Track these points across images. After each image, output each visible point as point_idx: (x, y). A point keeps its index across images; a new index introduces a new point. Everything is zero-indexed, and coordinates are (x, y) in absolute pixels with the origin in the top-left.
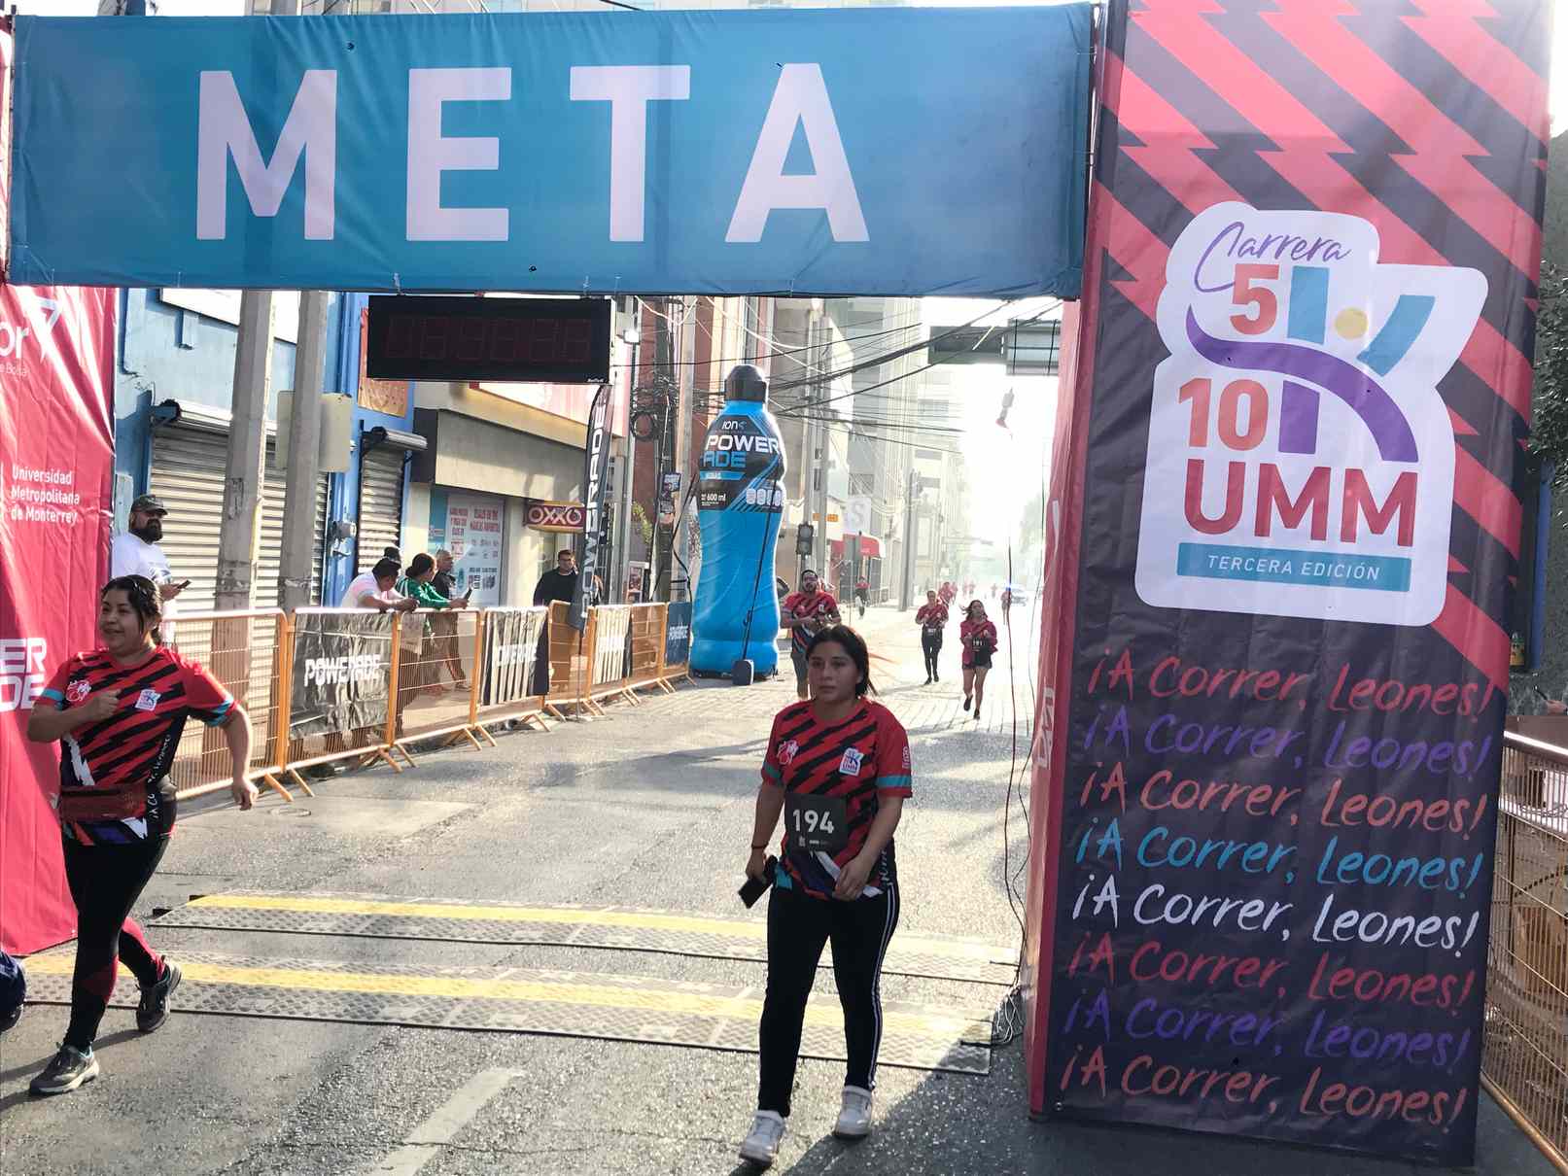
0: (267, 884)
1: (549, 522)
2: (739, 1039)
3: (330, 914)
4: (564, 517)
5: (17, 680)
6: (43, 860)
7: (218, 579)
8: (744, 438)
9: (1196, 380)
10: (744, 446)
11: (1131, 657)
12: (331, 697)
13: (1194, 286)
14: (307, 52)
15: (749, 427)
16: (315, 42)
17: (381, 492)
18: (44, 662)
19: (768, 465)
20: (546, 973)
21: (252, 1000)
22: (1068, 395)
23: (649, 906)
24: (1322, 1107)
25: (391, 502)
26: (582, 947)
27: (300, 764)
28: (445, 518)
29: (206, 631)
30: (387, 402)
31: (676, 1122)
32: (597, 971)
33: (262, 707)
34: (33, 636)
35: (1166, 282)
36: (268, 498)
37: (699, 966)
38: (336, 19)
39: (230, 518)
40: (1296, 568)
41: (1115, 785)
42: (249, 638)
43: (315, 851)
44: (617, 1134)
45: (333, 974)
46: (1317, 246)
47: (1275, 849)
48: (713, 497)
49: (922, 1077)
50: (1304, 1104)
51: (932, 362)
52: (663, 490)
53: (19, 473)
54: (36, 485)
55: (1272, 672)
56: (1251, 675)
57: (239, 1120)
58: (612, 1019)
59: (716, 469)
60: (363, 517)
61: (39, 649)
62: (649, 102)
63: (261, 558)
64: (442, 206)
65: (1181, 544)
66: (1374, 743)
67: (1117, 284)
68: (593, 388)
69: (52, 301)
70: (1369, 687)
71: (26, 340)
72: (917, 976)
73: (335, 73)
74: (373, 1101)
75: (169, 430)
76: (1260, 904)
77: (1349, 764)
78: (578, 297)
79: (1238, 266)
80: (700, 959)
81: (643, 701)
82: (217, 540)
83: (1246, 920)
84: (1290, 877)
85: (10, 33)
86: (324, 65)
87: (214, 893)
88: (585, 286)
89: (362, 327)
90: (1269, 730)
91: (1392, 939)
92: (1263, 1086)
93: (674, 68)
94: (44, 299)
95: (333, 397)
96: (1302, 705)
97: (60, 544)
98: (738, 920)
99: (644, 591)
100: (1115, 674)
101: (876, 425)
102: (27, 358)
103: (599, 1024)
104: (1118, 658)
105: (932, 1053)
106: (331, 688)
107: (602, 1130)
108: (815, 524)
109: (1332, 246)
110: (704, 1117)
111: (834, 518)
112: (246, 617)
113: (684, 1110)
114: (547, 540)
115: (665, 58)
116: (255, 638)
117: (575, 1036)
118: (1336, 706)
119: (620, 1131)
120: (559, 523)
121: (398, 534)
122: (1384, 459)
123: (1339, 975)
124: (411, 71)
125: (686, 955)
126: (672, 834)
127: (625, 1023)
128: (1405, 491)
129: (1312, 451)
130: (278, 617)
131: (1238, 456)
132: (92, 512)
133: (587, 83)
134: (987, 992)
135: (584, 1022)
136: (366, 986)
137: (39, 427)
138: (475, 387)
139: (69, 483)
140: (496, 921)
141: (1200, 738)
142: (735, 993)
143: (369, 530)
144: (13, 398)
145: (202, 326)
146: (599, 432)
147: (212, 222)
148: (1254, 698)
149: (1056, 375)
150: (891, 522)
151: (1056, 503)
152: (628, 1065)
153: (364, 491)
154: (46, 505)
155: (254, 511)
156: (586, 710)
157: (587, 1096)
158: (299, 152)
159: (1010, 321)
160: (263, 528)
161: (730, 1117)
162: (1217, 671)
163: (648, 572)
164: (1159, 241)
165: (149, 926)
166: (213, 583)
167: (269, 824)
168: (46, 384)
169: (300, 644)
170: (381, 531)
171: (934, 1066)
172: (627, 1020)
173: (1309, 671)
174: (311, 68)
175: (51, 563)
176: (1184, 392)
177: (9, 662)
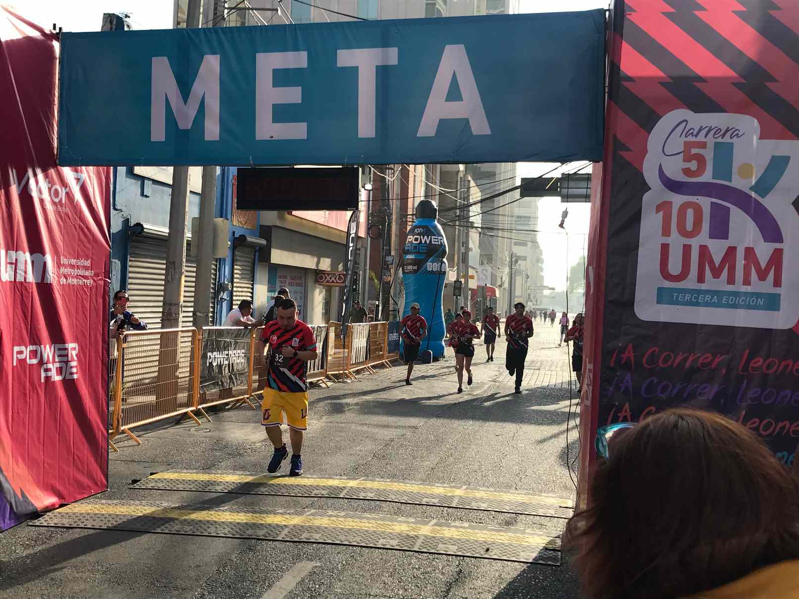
0: (188, 467)
1: (328, 282)
2: (430, 547)
3: (221, 482)
4: (335, 279)
5: (63, 365)
6: (77, 456)
7: (163, 312)
8: (426, 237)
9: (664, 202)
10: (426, 241)
11: (633, 348)
12: (220, 372)
13: (663, 154)
14: (205, 46)
15: (430, 231)
16: (209, 41)
17: (243, 267)
18: (76, 355)
19: (439, 250)
20: (330, 513)
21: (181, 526)
22: (596, 211)
23: (382, 478)
25: (249, 272)
26: (348, 498)
27: (204, 406)
28: (276, 281)
29: (158, 339)
30: (246, 223)
31: (399, 590)
32: (356, 511)
33: (187, 377)
34: (72, 342)
35: (647, 152)
36: (187, 271)
37: (409, 509)
38: (219, 29)
39: (168, 281)
40: (720, 299)
41: (625, 414)
42: (179, 342)
43: (212, 450)
44: (368, 596)
45: (222, 512)
46: (727, 131)
48: (410, 267)
49: (525, 566)
51: (523, 195)
52: (385, 265)
53: (64, 261)
54: (72, 267)
55: (708, 355)
56: (695, 357)
57: (176, 588)
58: (364, 536)
60: (235, 280)
61: (74, 349)
62: (377, 66)
63: (184, 302)
64: (273, 122)
65: (659, 289)
66: (763, 391)
67: (621, 153)
68: (349, 213)
69: (79, 174)
70: (759, 361)
71: (67, 194)
72: (521, 514)
73: (219, 56)
74: (243, 579)
75: (137, 238)
77: (749, 402)
78: (341, 167)
79: (685, 142)
80: (408, 505)
81: (377, 372)
82: (162, 293)
85: (58, 41)
86: (214, 53)
87: (162, 471)
88: (346, 161)
89: (233, 185)
90: (707, 384)
93: (390, 49)
94: (76, 173)
95: (219, 220)
96: (724, 371)
97: (84, 296)
98: (428, 485)
99: (376, 316)
100: (624, 356)
101: (492, 229)
102: (67, 202)
103: (358, 539)
104: (626, 348)
105: (531, 554)
106: (220, 366)
107: (361, 594)
108: (463, 280)
109: (735, 131)
110: (413, 588)
111: (472, 277)
112: (178, 331)
113: (402, 584)
114: (326, 291)
115: (385, 43)
116: (181, 342)
117: (345, 545)
118: (741, 372)
119: (370, 594)
120: (333, 282)
121: (252, 289)
122: (765, 242)
124: (257, 54)
125: (401, 503)
126: (392, 440)
127: (370, 538)
128: (777, 258)
129: (727, 238)
130: (193, 331)
131: (687, 241)
132: (100, 279)
133: (346, 58)
134: (558, 523)
135: (350, 538)
136: (239, 519)
137: (74, 238)
138: (290, 214)
139: (89, 265)
140: (304, 485)
141: (671, 388)
142: (426, 523)
143: (237, 287)
144: (61, 223)
145: (153, 185)
146: (353, 235)
147: (158, 133)
148: (698, 368)
149: (589, 202)
150: (502, 278)
151: (590, 268)
152: (373, 560)
153: (236, 267)
154: (77, 277)
155: (181, 278)
156: (348, 377)
157: (352, 576)
158: (202, 96)
159: (563, 174)
160: (185, 286)
161: (426, 588)
162: (678, 354)
163: (378, 306)
164: (643, 131)
165: (130, 488)
166: (160, 315)
167: (190, 436)
168: (77, 216)
169: (205, 345)
170: (244, 287)
171: (530, 561)
172: (372, 536)
173: (727, 353)
174: (207, 54)
175: (80, 305)
176: (659, 208)
177: (59, 356)
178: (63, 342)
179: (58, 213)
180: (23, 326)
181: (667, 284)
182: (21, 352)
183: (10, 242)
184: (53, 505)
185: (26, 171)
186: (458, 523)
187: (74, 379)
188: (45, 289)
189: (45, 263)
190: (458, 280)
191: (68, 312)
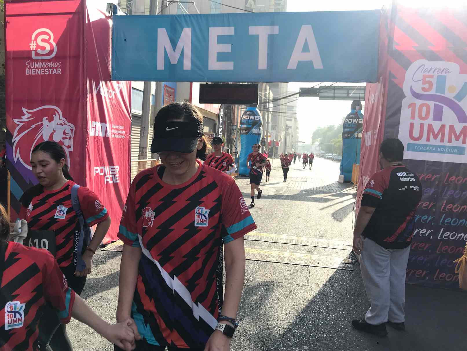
2: (292, 261)
5: (113, 176)
8: (252, 116)
9: (412, 103)
10: (252, 119)
13: (412, 80)
14: (184, 23)
15: (254, 113)
16: (186, 21)
18: (118, 171)
19: (258, 123)
24: (439, 278)
34: (116, 165)
37: (274, 245)
39: (142, 137)
40: (436, 149)
47: (429, 217)
48: (244, 131)
50: (435, 277)
51: (300, 96)
52: (232, 130)
54: (117, 129)
55: (430, 175)
59: (245, 124)
61: (117, 168)
62: (268, 35)
64: (217, 61)
65: (408, 144)
66: (455, 191)
67: (393, 80)
69: (119, 85)
70: (454, 178)
71: (115, 94)
72: (326, 248)
76: (425, 230)
77: (448, 197)
79: (423, 75)
80: (273, 243)
83: (421, 234)
84: (433, 224)
85: (111, 20)
86: (188, 27)
88: (252, 80)
90: (429, 189)
91: (458, 239)
92: (425, 273)
93: (275, 26)
94: (117, 84)
96: (437, 182)
97: (121, 144)
98: (278, 234)
102: (115, 98)
108: (265, 138)
109: (447, 70)
112: (145, 161)
115: (272, 24)
117: (253, 260)
118: (445, 182)
122: (459, 122)
123: (444, 247)
124: (210, 28)
125: (270, 242)
127: (264, 257)
129: (441, 120)
131: (423, 122)
132: (127, 136)
133: (253, 30)
134: (345, 252)
142: (286, 251)
147: (161, 65)
148: (425, 181)
150: (281, 137)
152: (268, 267)
155: (148, 135)
158: (182, 47)
164: (403, 69)
168: (118, 105)
173: (439, 174)
174: (185, 27)
175: (119, 148)
176: (409, 106)
177: (112, 172)
178: (113, 165)
179: (111, 103)
180: (98, 157)
181: (412, 142)
182: (97, 170)
183: (93, 118)
184: (109, 242)
185: (99, 83)
186: (299, 251)
187: (117, 183)
188: (106, 139)
189: (106, 128)
190: (264, 138)
191: (115, 151)
